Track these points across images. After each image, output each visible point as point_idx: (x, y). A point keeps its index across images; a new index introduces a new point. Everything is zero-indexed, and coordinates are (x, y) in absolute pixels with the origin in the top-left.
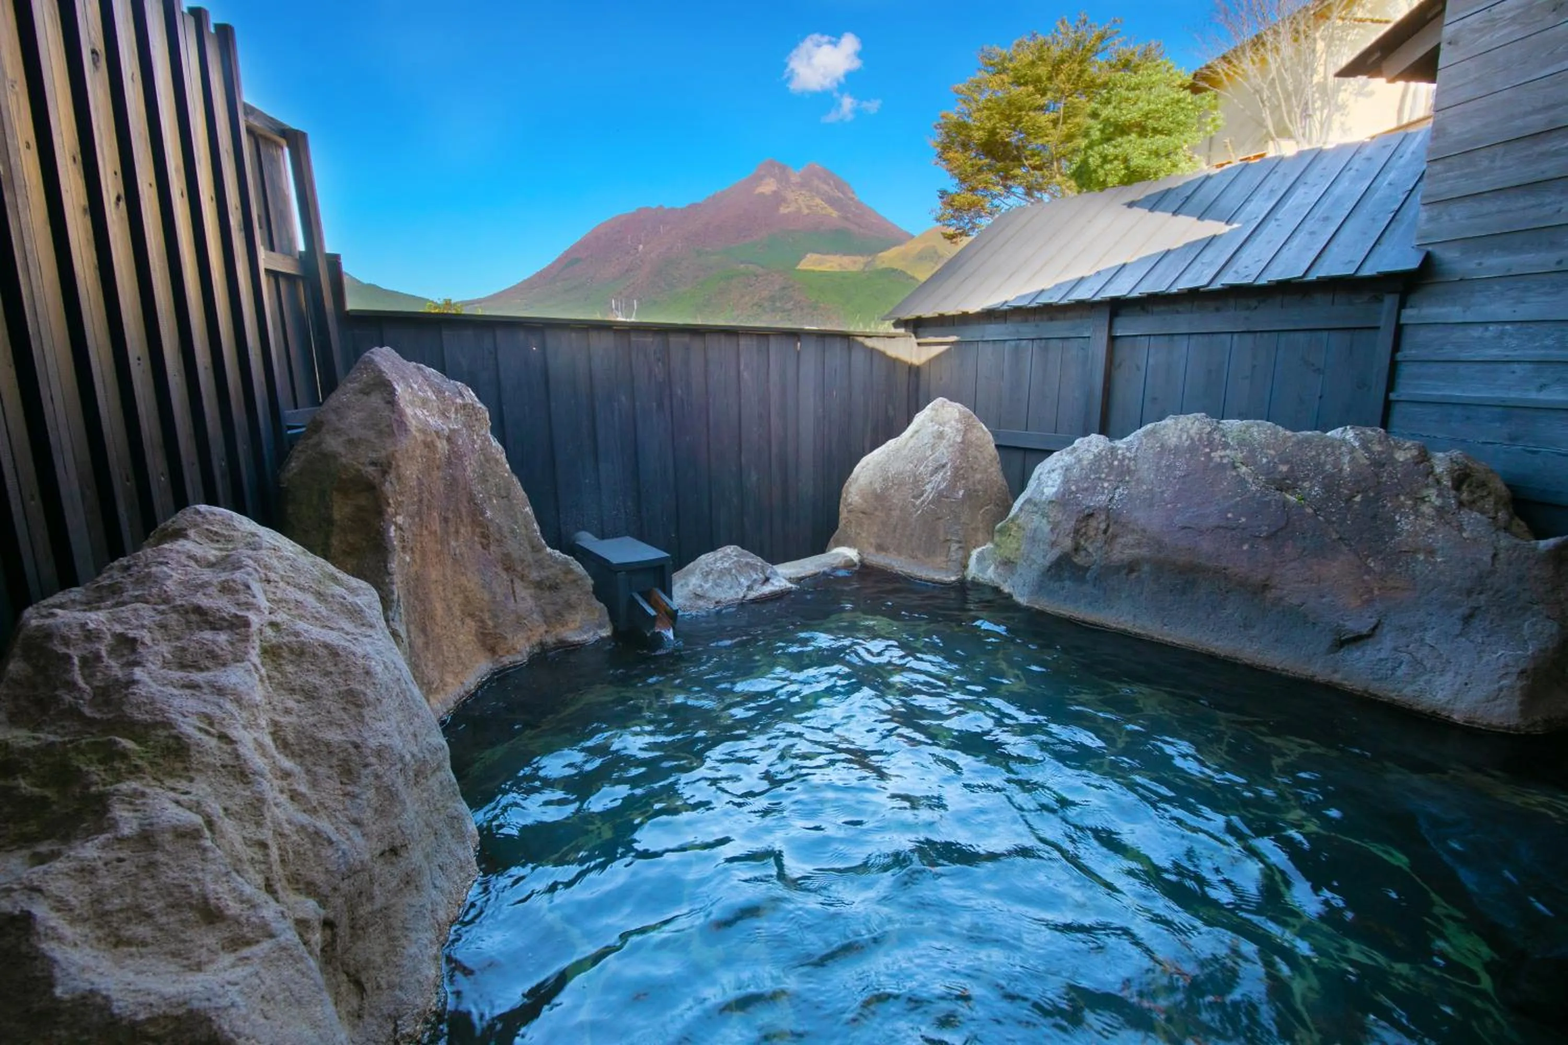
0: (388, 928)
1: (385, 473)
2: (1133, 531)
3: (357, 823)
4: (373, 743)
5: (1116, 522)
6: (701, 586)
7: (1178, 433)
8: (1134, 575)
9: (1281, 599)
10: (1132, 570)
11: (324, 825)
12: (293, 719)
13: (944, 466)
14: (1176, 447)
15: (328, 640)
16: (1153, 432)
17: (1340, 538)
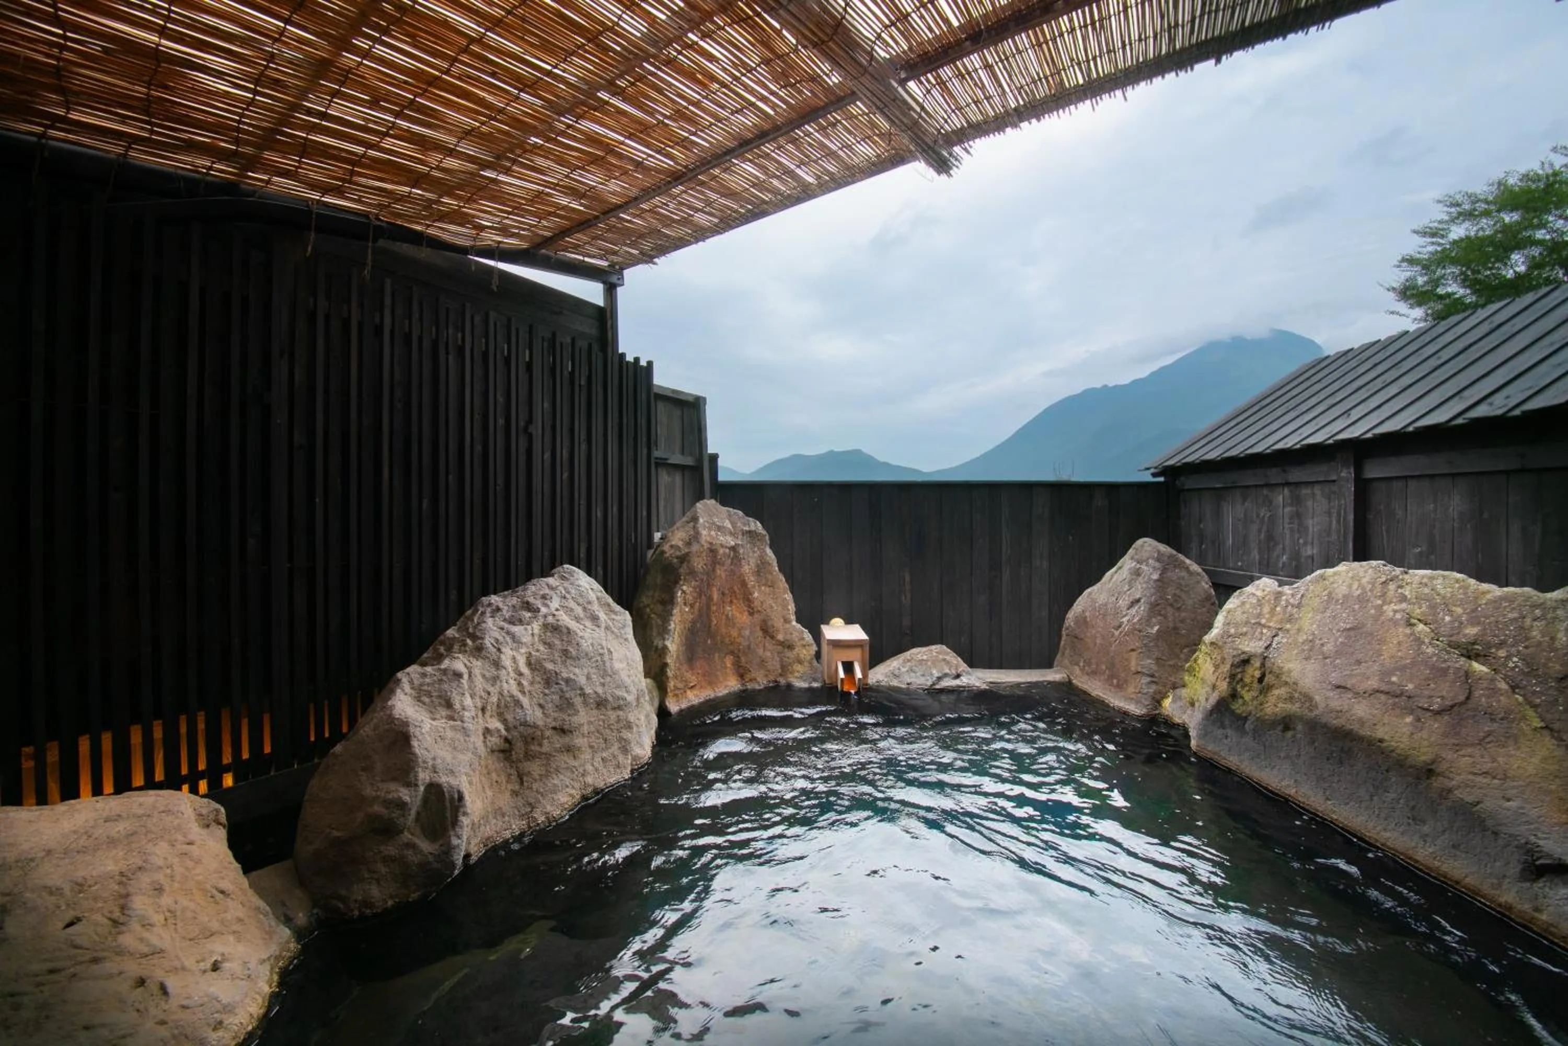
0: (547, 765)
1: (682, 563)
2: (1286, 683)
3: (541, 706)
4: (565, 675)
5: (1270, 672)
6: (899, 669)
7: (1348, 581)
8: (1289, 734)
9: (1450, 791)
10: (1286, 728)
11: (525, 701)
12: (538, 654)
13: (1138, 601)
14: (1345, 596)
15: (570, 626)
16: (1323, 578)
17: (1547, 727)
